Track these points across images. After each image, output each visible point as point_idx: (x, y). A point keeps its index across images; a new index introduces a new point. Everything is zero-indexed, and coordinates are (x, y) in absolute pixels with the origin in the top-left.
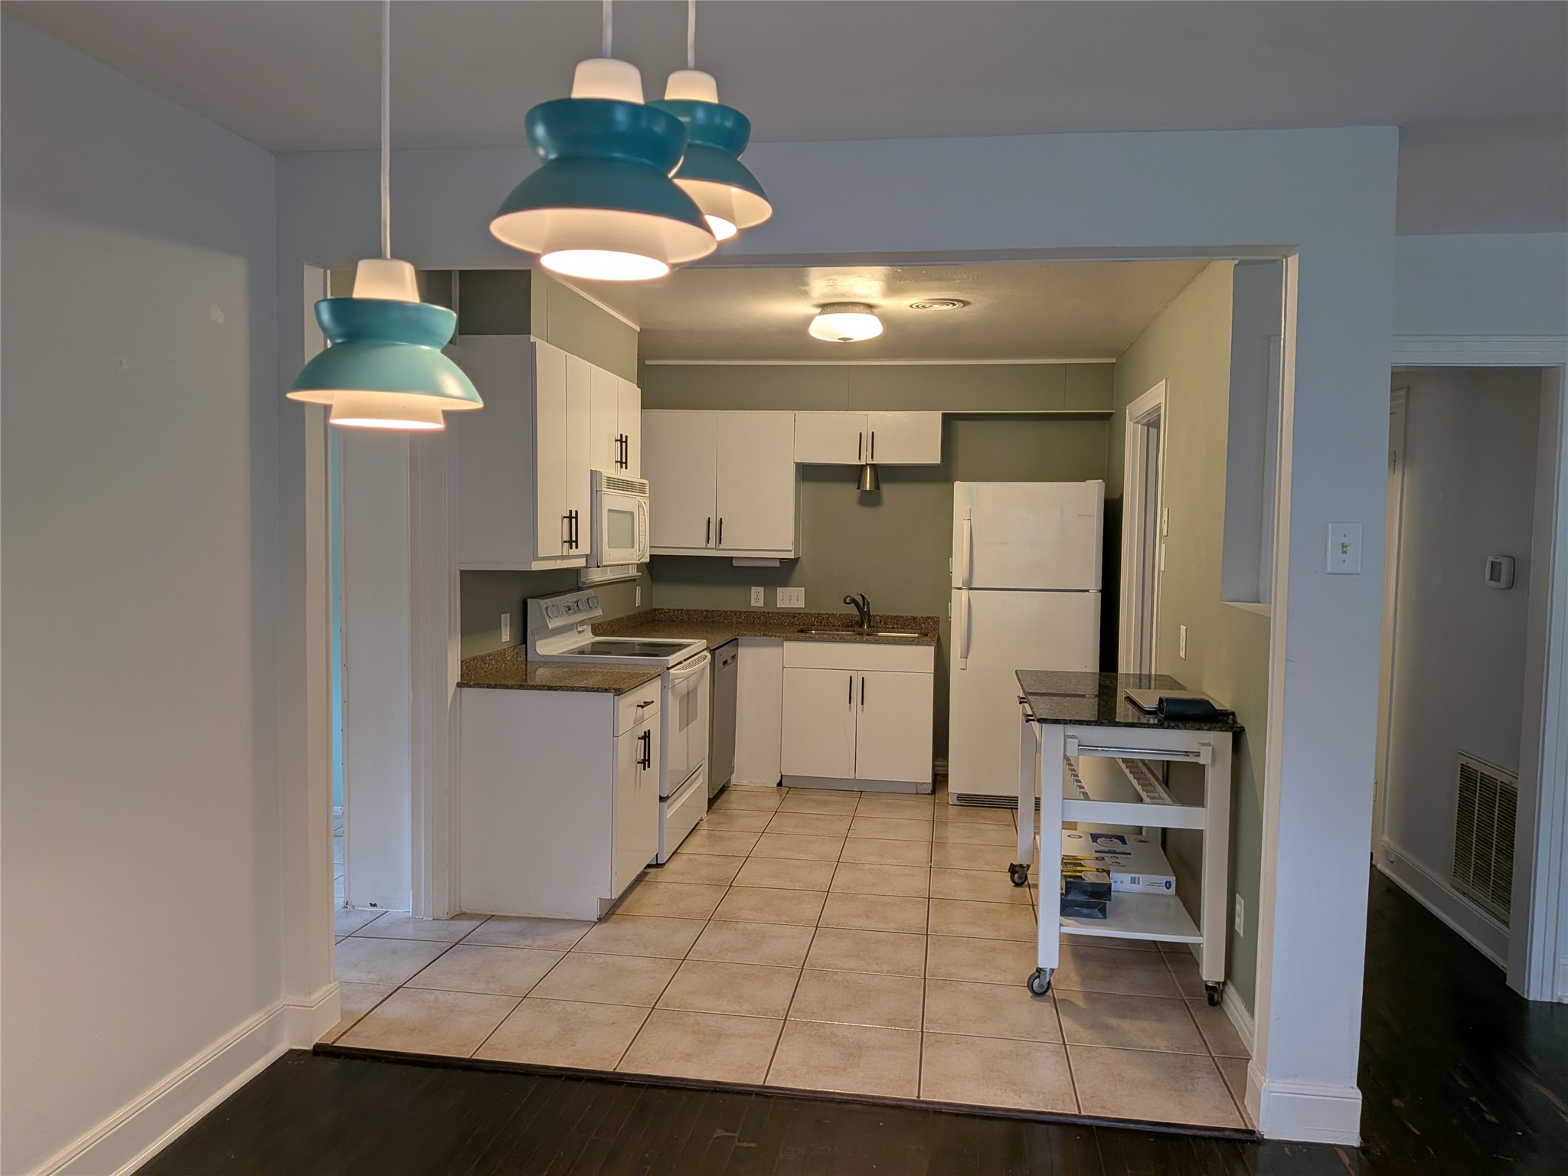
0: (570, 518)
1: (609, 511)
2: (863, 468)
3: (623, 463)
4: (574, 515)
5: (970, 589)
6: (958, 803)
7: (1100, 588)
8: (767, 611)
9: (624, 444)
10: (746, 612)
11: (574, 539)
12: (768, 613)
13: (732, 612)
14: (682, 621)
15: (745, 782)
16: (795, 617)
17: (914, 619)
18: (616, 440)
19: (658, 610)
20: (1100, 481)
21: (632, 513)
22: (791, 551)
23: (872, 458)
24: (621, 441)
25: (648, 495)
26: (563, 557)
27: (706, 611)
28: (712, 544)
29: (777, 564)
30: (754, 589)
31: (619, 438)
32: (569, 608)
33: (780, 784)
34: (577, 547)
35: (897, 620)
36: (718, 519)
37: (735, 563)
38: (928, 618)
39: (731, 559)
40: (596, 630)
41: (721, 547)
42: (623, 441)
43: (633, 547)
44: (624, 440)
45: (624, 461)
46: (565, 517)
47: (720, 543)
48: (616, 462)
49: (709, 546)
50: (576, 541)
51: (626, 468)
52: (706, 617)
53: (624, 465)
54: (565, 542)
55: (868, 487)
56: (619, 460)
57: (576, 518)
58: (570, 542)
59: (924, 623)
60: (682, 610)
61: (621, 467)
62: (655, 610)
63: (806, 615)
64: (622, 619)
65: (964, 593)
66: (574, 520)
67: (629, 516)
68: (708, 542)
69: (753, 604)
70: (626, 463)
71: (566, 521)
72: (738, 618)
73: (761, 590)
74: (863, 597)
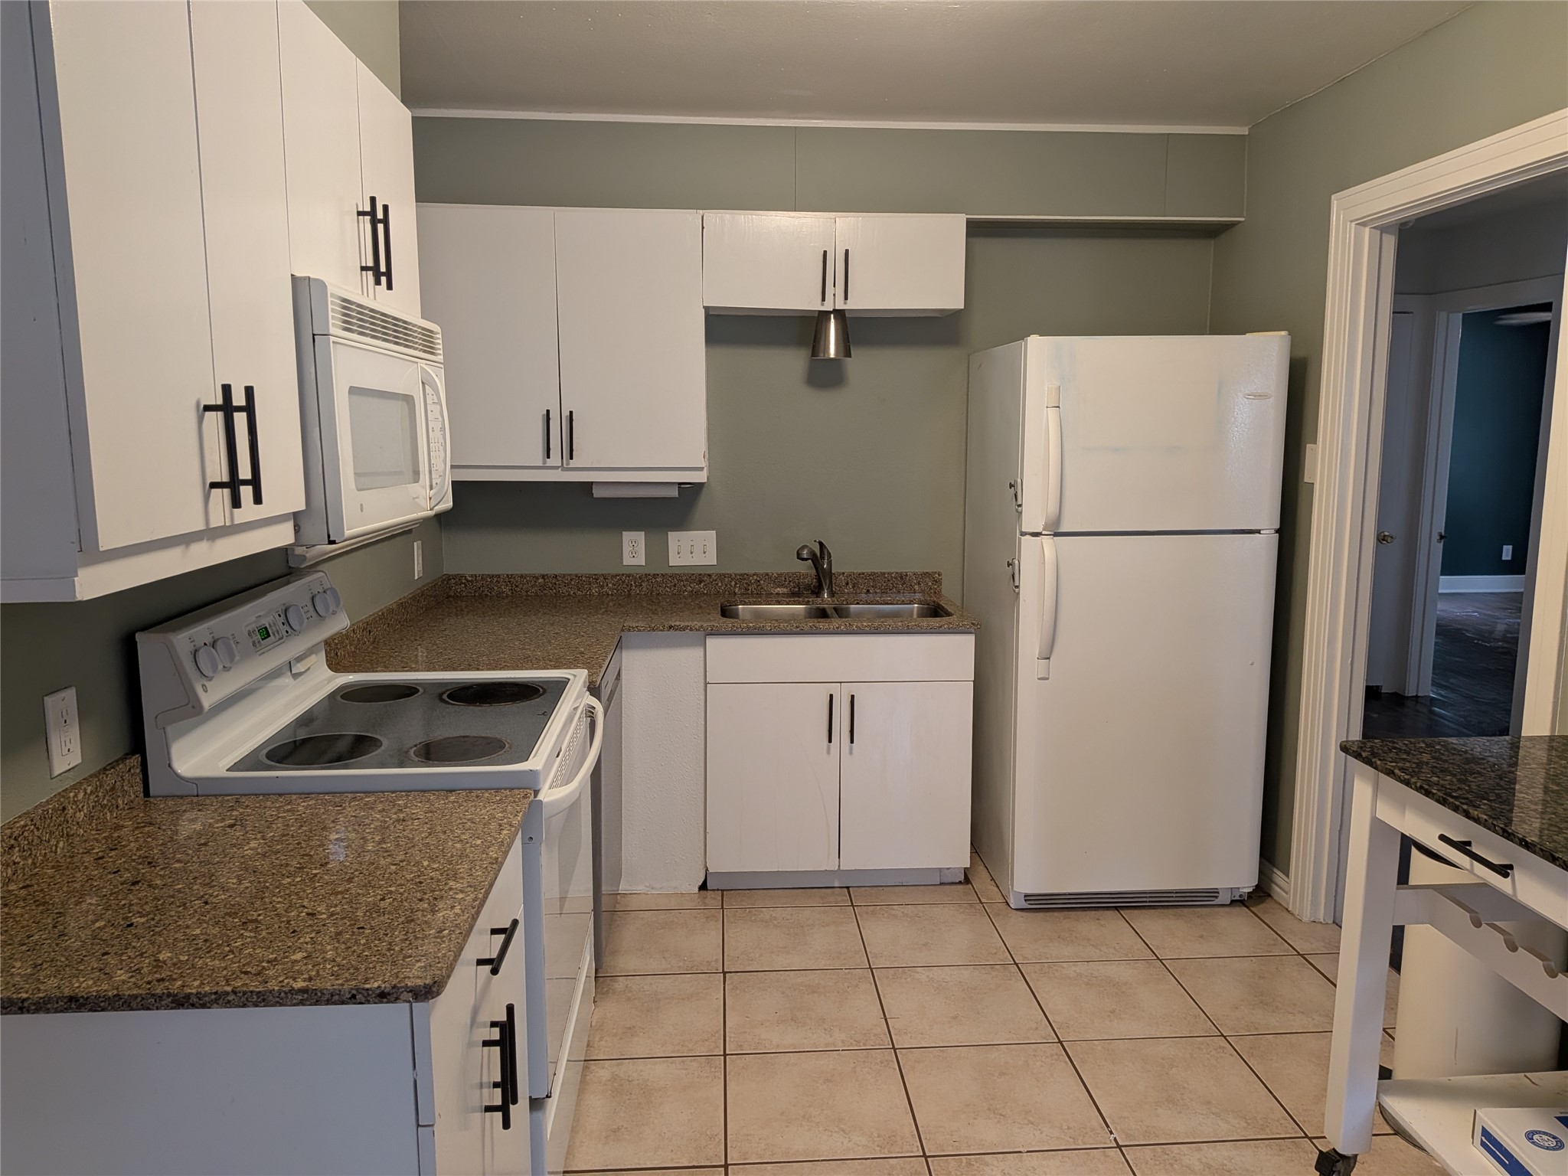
0: (227, 408)
1: (354, 391)
2: (825, 315)
3: (381, 272)
4: (239, 399)
5: (1056, 534)
6: (1026, 905)
7: (1278, 526)
8: (652, 572)
9: (381, 227)
10: (615, 576)
11: (245, 473)
12: (655, 576)
13: (589, 576)
14: (499, 595)
15: (640, 888)
16: (700, 582)
17: (901, 578)
18: (360, 213)
19: (454, 577)
20: (1283, 333)
21: (408, 399)
22: (701, 469)
23: (846, 298)
24: (372, 213)
25: (440, 358)
26: (212, 534)
27: (543, 577)
28: (555, 459)
29: (674, 493)
30: (628, 537)
31: (368, 208)
32: (265, 633)
33: (703, 887)
34: (258, 499)
35: (874, 580)
36: (566, 414)
37: (598, 493)
38: (926, 574)
39: (588, 486)
40: (338, 655)
41: (573, 464)
42: (377, 217)
43: (416, 479)
44: (380, 215)
45: (383, 269)
46: (207, 408)
47: (571, 458)
48: (363, 269)
49: (549, 462)
50: (255, 482)
51: (390, 287)
52: (543, 587)
53: (384, 279)
54: (214, 485)
55: (832, 353)
56: (370, 263)
57: (249, 408)
58: (233, 484)
59: (919, 583)
60: (499, 576)
61: (378, 282)
62: (449, 578)
63: (722, 577)
64: (391, 611)
65: (1048, 542)
66: (240, 420)
67: (399, 406)
68: (548, 457)
69: (627, 560)
70: (388, 274)
71: (216, 419)
72: (602, 587)
73: (640, 536)
74: (821, 544)
